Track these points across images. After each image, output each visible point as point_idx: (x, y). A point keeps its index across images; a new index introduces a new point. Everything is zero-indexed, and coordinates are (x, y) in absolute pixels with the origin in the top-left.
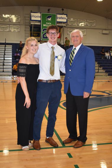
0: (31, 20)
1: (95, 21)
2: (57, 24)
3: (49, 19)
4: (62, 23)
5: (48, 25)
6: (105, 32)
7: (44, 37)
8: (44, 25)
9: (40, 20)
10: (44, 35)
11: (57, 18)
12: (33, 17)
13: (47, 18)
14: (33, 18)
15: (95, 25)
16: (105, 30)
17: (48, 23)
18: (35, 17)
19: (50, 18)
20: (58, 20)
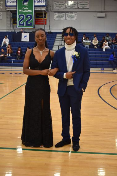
0: (6, 6)
1: (88, 2)
2: (34, 8)
3: (26, 4)
4: (41, 7)
5: (25, 11)
6: (100, 15)
7: (20, 24)
8: (20, 11)
9: (16, 5)
10: (20, 22)
11: (34, 2)
12: (8, 2)
13: (24, 2)
14: (8, 4)
15: (88, 7)
16: (101, 12)
17: (25, 8)
18: (11, 2)
19: (27, 2)
20: (36, 4)
